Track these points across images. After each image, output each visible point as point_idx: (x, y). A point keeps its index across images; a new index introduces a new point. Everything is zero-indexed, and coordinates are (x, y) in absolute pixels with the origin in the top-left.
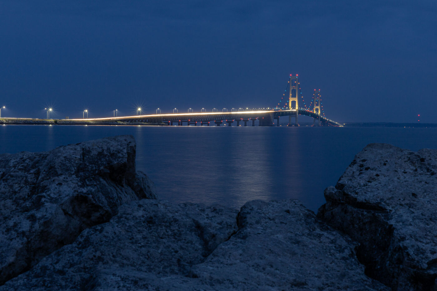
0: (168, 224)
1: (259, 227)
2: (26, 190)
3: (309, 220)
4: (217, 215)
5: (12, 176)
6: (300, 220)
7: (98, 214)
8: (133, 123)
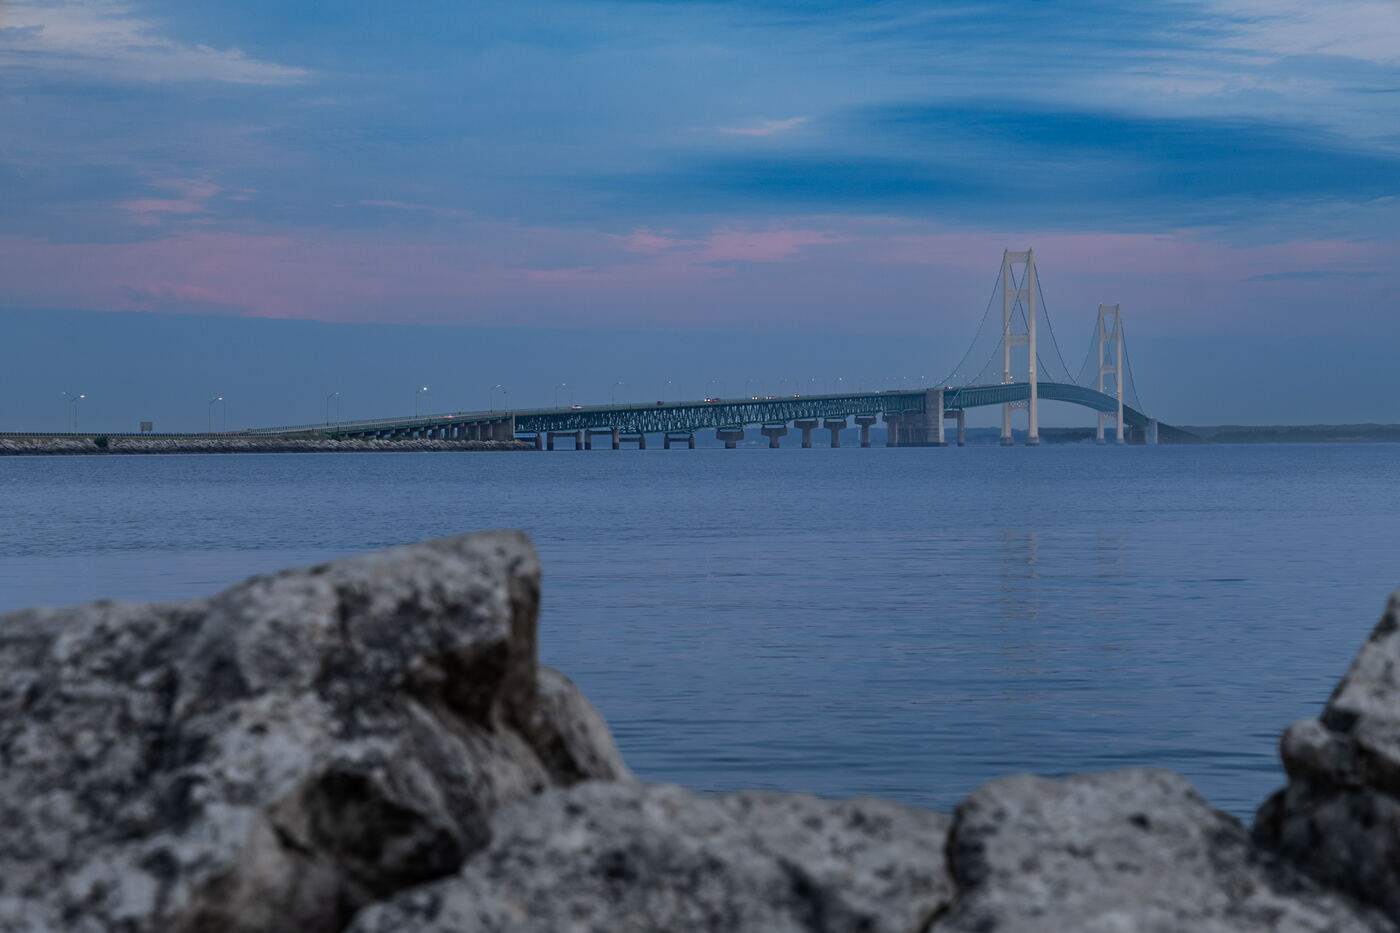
0: (684, 880)
1: (1035, 883)
2: (128, 754)
3: (1226, 855)
4: (869, 840)
5: (68, 700)
6: (1192, 854)
7: (405, 845)
8: (402, 442)
